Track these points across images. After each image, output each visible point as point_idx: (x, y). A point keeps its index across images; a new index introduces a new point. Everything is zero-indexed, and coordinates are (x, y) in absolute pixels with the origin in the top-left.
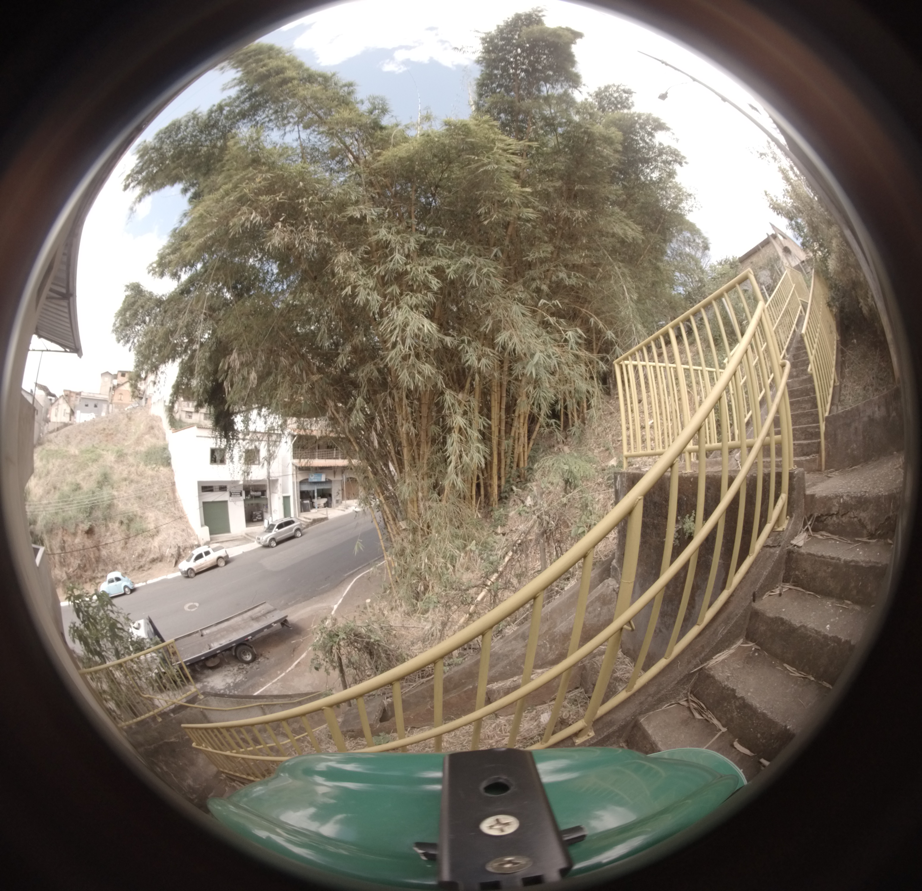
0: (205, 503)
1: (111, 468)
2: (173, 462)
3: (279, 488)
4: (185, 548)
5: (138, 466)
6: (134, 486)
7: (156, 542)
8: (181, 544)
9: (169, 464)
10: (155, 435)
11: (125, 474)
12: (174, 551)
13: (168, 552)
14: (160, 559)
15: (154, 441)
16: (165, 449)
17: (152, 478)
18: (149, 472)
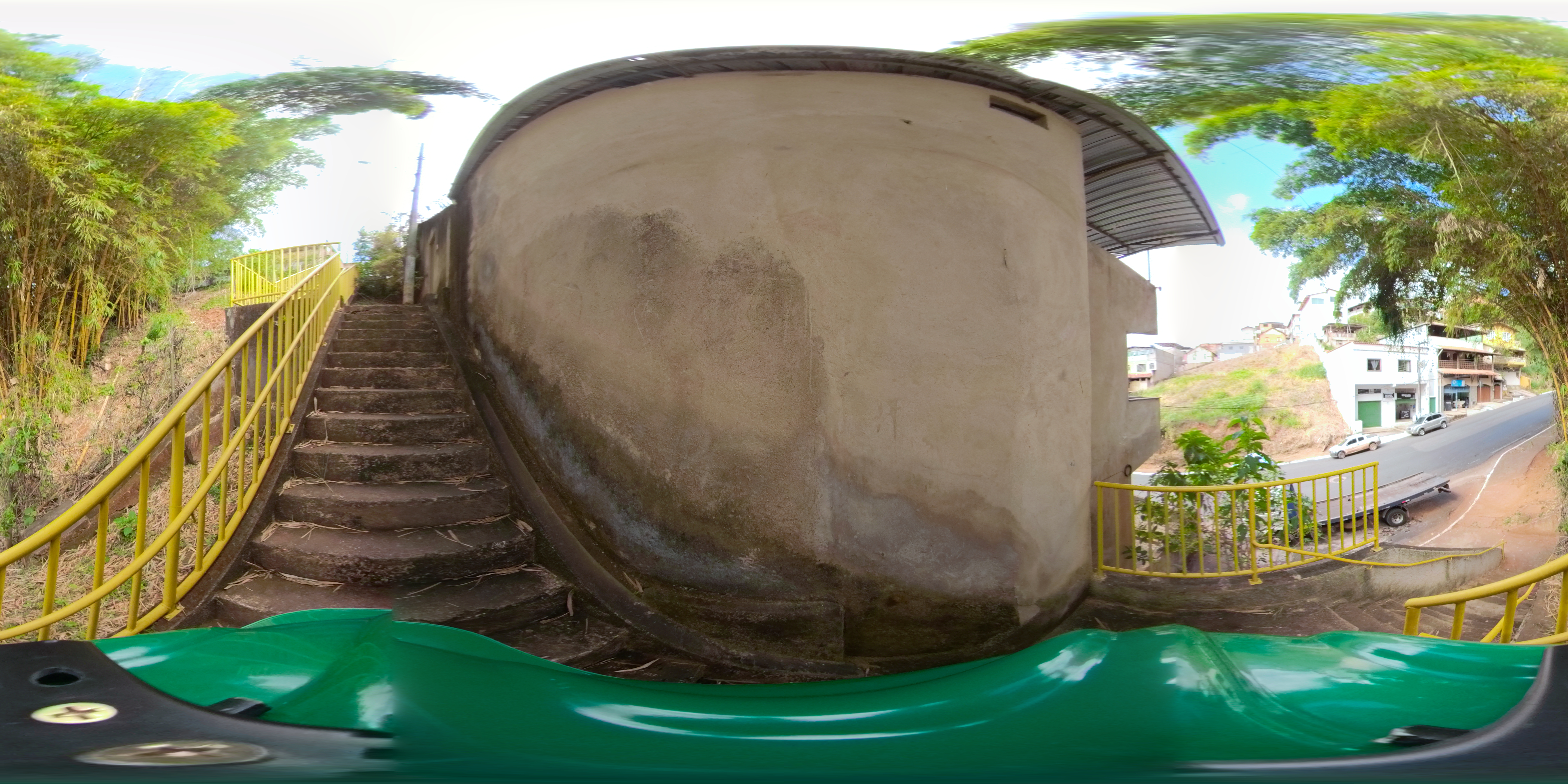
0: (1360, 403)
1: (1265, 381)
2: (1328, 375)
3: (1427, 391)
4: (1337, 437)
5: (1293, 379)
6: (1289, 393)
7: (1308, 433)
8: (1333, 434)
9: (1325, 377)
10: (1309, 358)
11: (1280, 384)
12: (1326, 439)
13: (1319, 440)
14: (1310, 445)
15: (1309, 361)
16: (1320, 366)
17: (1308, 386)
18: (1305, 382)
